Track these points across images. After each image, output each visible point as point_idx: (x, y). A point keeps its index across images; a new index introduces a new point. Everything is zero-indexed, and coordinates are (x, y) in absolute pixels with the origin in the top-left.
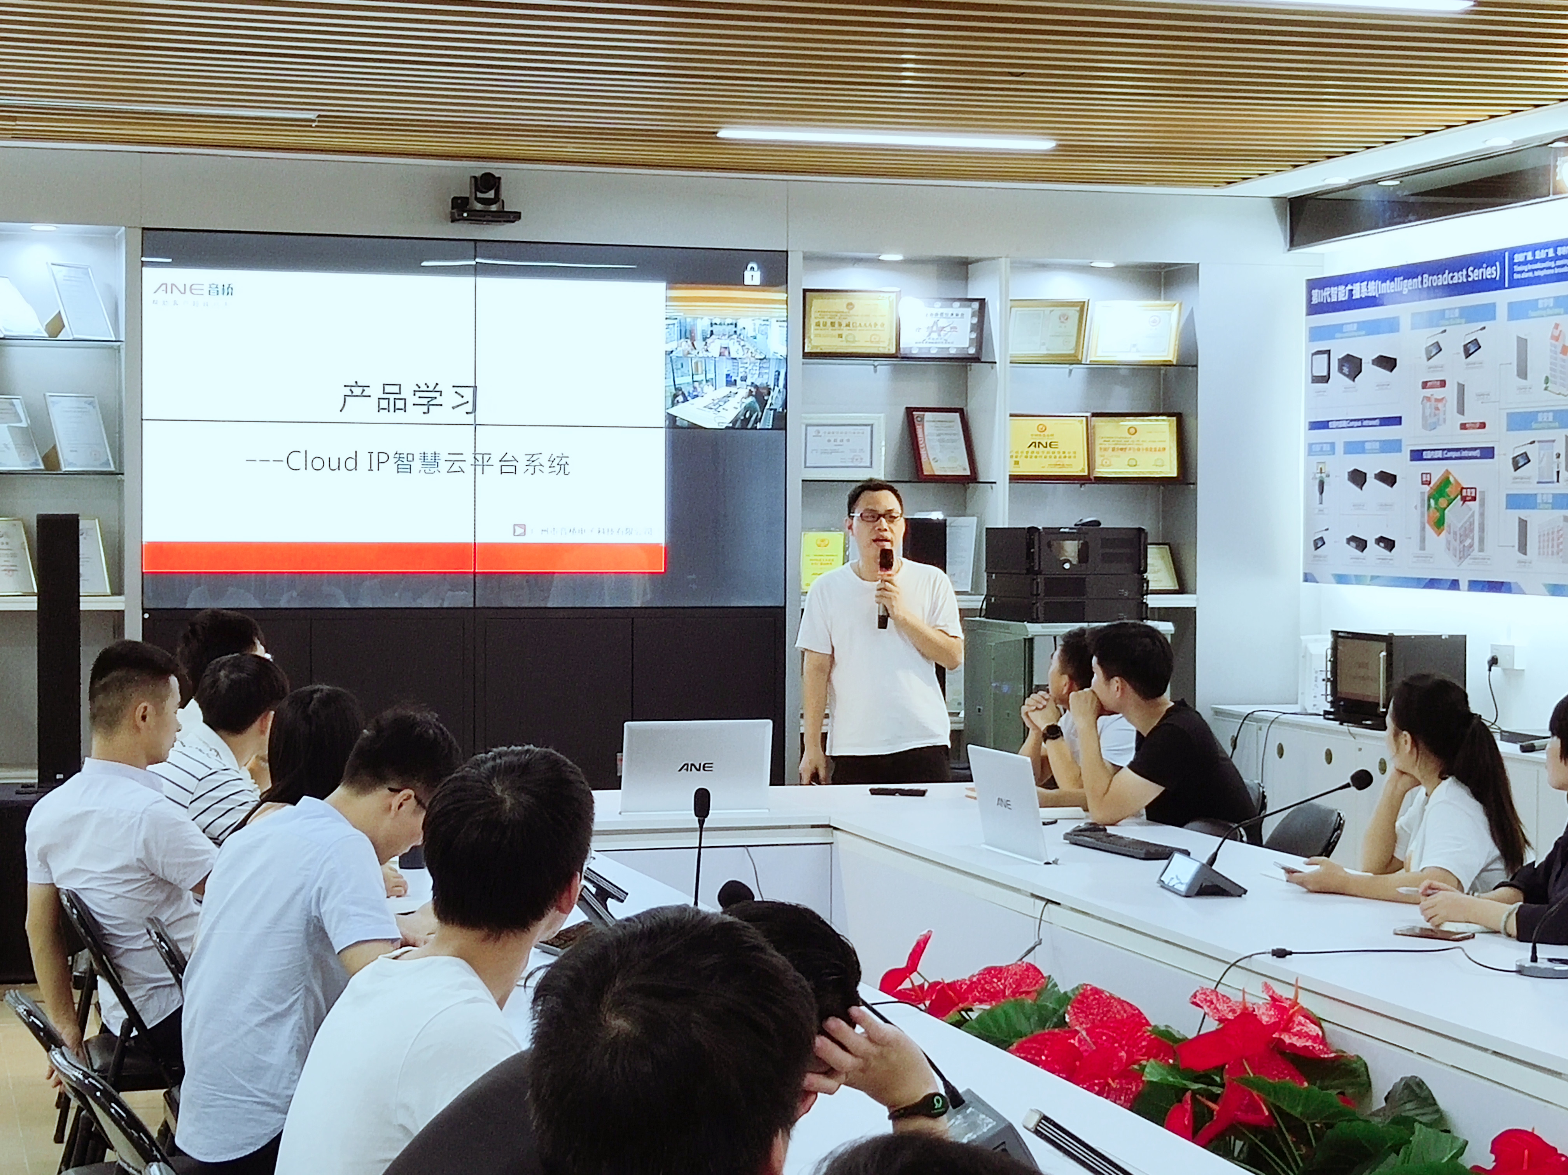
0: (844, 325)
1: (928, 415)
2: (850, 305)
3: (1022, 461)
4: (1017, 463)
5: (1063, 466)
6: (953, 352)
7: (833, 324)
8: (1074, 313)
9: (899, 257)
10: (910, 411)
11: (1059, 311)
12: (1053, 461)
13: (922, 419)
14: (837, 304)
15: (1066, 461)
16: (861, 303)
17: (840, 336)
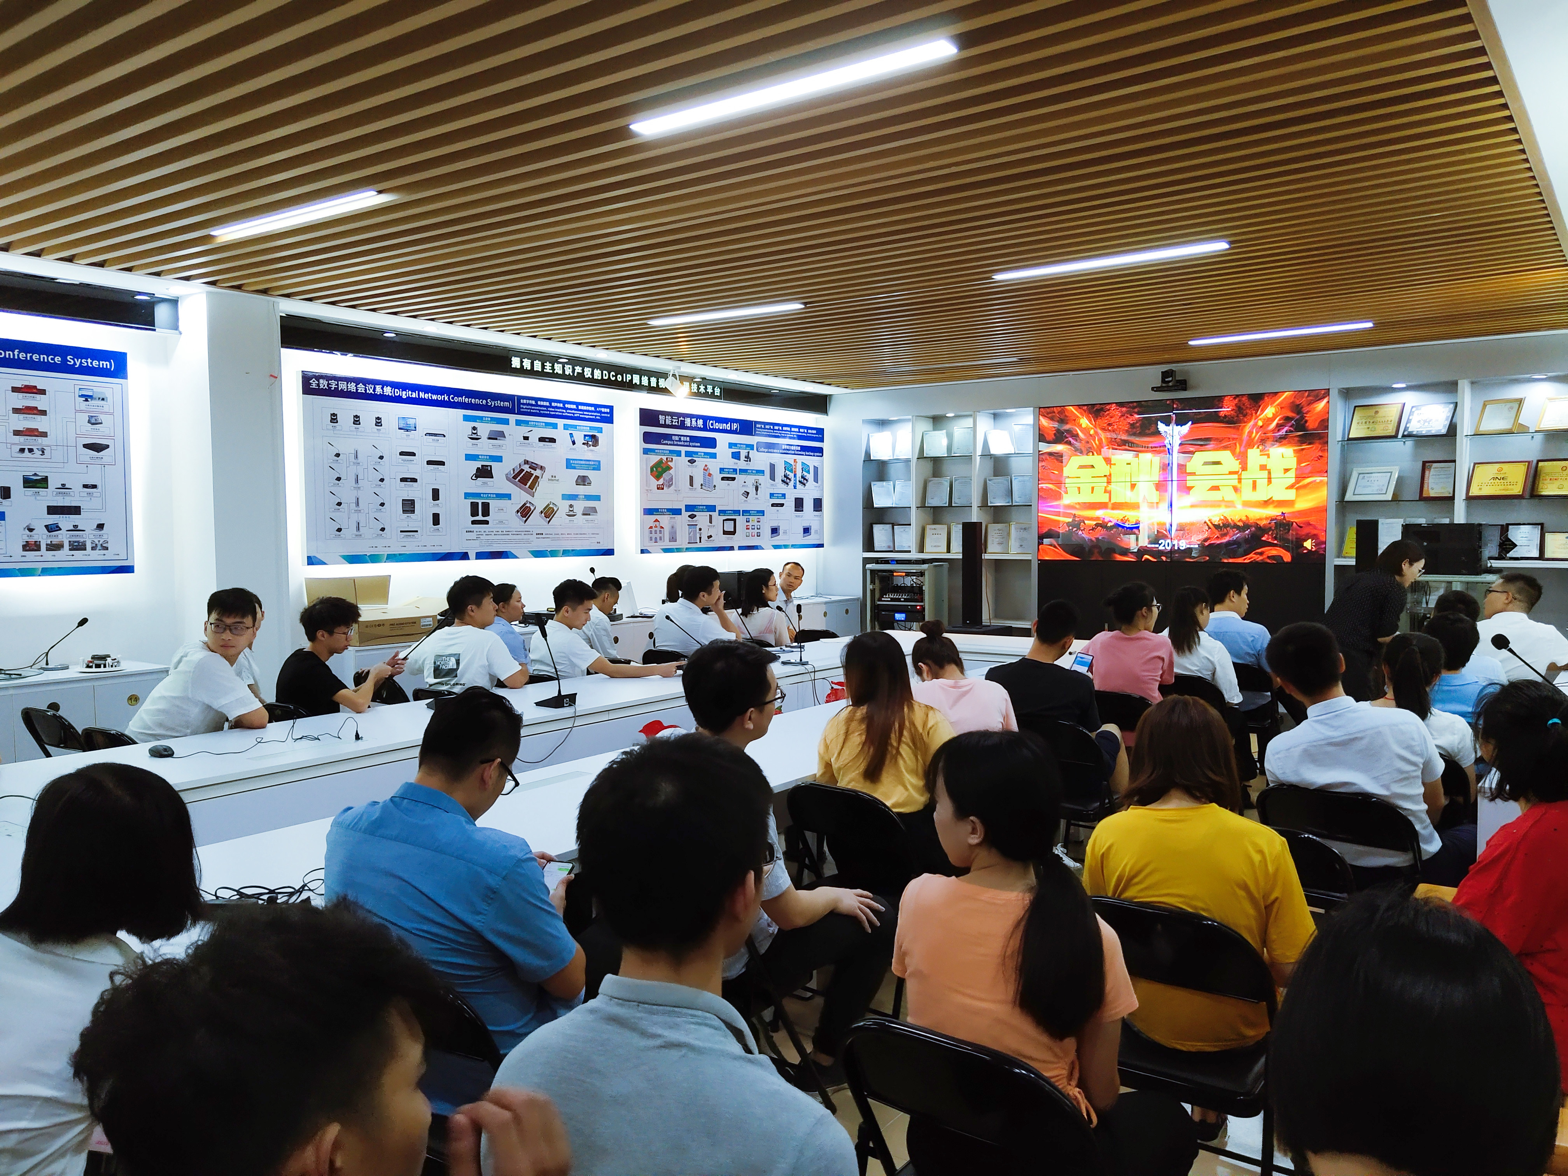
0: (1371, 422)
1: (1435, 465)
2: (1377, 412)
3: (1484, 487)
4: (1480, 489)
5: (1507, 490)
6: (1433, 432)
7: (1366, 423)
8: (1516, 405)
9: (1403, 385)
10: (1424, 463)
11: (1509, 405)
12: (1503, 487)
13: (1431, 466)
14: (1371, 412)
15: (1511, 487)
16: (1382, 411)
17: (1368, 428)
